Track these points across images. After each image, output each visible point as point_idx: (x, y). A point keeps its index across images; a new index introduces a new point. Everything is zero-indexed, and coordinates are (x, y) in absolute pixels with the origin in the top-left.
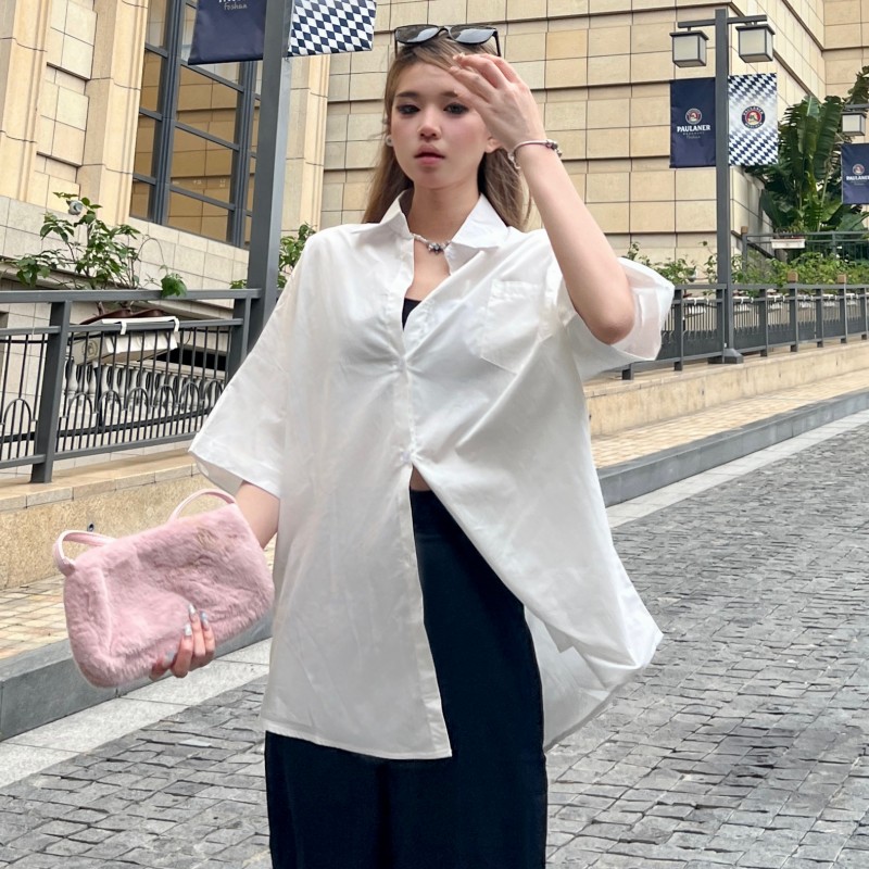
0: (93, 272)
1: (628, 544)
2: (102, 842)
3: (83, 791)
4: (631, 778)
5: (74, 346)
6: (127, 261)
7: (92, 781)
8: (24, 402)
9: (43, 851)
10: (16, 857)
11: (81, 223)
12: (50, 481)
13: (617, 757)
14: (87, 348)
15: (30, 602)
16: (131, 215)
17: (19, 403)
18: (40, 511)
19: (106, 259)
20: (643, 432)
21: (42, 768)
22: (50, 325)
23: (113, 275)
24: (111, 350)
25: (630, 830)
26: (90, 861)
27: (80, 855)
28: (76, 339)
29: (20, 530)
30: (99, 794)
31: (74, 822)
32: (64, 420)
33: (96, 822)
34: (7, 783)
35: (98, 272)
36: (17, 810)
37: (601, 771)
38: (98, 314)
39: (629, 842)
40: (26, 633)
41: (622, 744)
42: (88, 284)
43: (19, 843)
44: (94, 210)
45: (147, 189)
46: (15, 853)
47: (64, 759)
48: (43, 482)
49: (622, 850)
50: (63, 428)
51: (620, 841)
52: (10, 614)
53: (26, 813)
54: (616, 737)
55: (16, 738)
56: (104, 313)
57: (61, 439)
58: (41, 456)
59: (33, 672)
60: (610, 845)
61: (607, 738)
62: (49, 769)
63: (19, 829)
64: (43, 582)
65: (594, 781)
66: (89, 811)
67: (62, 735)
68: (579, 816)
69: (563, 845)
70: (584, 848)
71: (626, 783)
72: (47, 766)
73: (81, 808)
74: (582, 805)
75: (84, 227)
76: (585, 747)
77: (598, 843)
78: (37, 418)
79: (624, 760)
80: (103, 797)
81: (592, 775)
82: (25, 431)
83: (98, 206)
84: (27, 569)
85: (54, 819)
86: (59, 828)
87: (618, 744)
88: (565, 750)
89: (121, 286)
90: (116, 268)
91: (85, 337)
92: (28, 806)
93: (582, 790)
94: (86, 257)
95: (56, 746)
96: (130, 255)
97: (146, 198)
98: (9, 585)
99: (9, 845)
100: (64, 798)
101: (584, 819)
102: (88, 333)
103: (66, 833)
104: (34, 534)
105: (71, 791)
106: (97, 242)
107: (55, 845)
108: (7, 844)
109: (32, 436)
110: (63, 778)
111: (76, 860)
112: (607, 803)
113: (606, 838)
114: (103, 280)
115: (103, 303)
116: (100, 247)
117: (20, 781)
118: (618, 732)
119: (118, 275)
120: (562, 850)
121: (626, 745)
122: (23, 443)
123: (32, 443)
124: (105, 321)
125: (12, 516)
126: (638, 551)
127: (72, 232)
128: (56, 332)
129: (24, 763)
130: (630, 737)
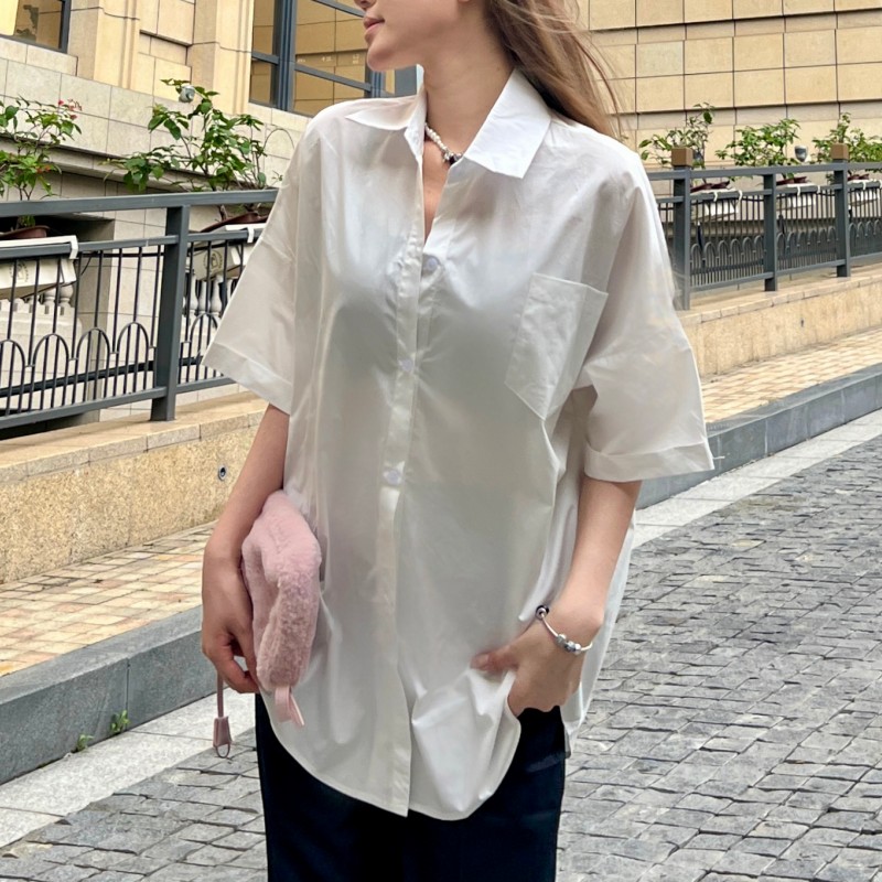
0: (212, 170)
1: (854, 473)
2: (250, 848)
3: (227, 787)
4: (871, 756)
5: (194, 258)
6: (250, 156)
7: (237, 775)
8: (140, 327)
9: (183, 861)
10: (153, 868)
11: (195, 113)
12: (173, 418)
13: (853, 730)
14: (210, 260)
15: (156, 563)
16: (250, 101)
17: (134, 328)
18: (163, 455)
19: (228, 155)
20: (865, 338)
21: (178, 760)
22: (166, 234)
23: (236, 173)
24: (237, 261)
25: (873, 818)
26: (237, 871)
27: (226, 865)
28: (197, 249)
29: (141, 477)
30: (247, 790)
31: (218, 825)
32: (186, 346)
33: (244, 824)
34: (138, 780)
35: (218, 170)
36: (151, 813)
37: (835, 748)
38: (220, 219)
39: (873, 833)
40: (154, 599)
41: (859, 715)
42: (207, 183)
43: (155, 851)
44: (210, 97)
45: (268, 69)
46: (152, 863)
47: (202, 749)
48: (165, 420)
49: (866, 844)
50: (185, 355)
51: (863, 832)
52: (133, 577)
53: (162, 814)
54: (851, 706)
55: (146, 725)
56: (228, 218)
57: (184, 369)
58: (161, 389)
59: (163, 646)
60: (850, 838)
61: (840, 708)
62: (186, 761)
63: (155, 835)
64: (169, 538)
65: (829, 760)
66: (235, 812)
67: (200, 721)
68: (813, 803)
69: (797, 839)
70: (820, 841)
71: (866, 763)
72: (184, 759)
73: (225, 808)
74: (816, 789)
75: (199, 118)
76: (816, 720)
77: (837, 835)
78: (155, 345)
79: (862, 735)
80: (250, 793)
81: (825, 753)
82: (141, 360)
83: (213, 94)
84: (151, 523)
85: (195, 822)
86: (201, 832)
87: (854, 714)
88: (791, 724)
89: (245, 185)
90: (239, 166)
91: (208, 247)
92: (164, 807)
93: (814, 772)
94: (203, 153)
95: (193, 734)
96: (254, 149)
97: (268, 79)
98: (132, 543)
99: (144, 854)
100: (204, 796)
101: (818, 807)
102: (210, 242)
103: (209, 839)
104: (157, 481)
105: (213, 788)
106: (215, 135)
107: (197, 853)
108: (141, 853)
109: (151, 366)
110: (202, 772)
111: (222, 870)
112: (844, 786)
113: (845, 829)
114: (225, 179)
115: (227, 206)
116: (219, 141)
117: (153, 778)
118: (853, 701)
119: (242, 173)
120: (796, 844)
121: (863, 716)
122: (140, 375)
123: (150, 374)
124: (229, 228)
125: (131, 461)
126: (866, 482)
127: (186, 125)
128: (173, 242)
129: (156, 755)
130: (867, 707)
